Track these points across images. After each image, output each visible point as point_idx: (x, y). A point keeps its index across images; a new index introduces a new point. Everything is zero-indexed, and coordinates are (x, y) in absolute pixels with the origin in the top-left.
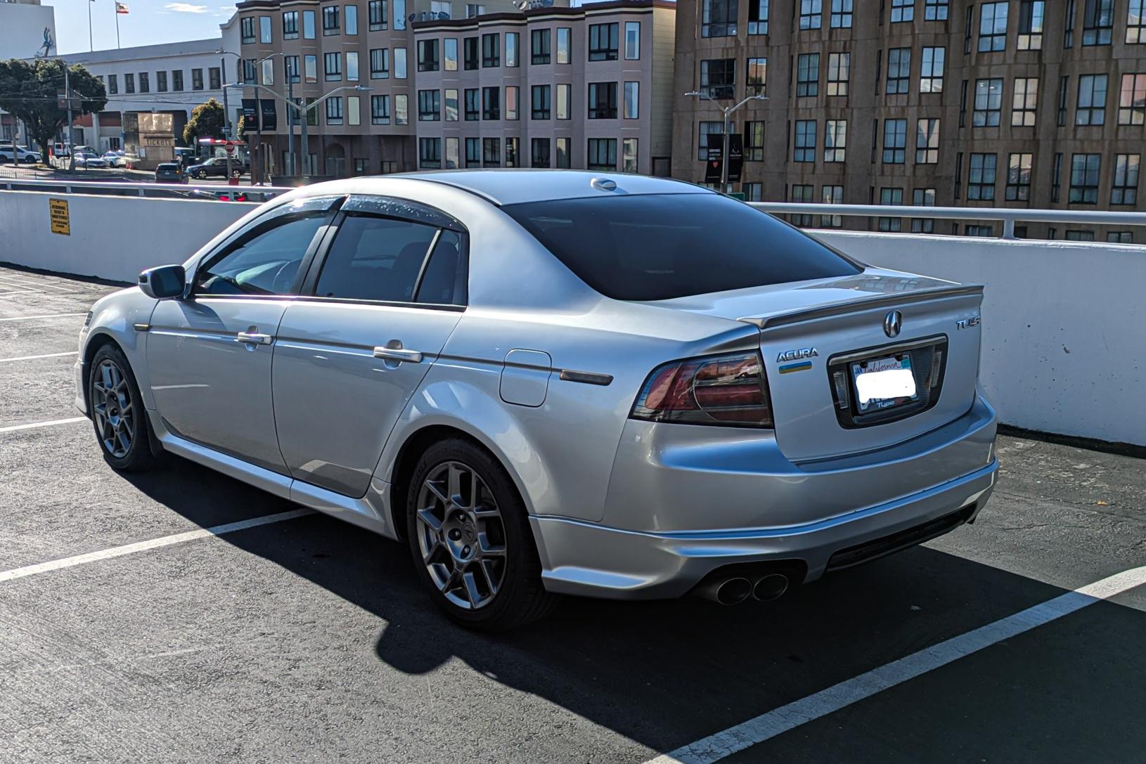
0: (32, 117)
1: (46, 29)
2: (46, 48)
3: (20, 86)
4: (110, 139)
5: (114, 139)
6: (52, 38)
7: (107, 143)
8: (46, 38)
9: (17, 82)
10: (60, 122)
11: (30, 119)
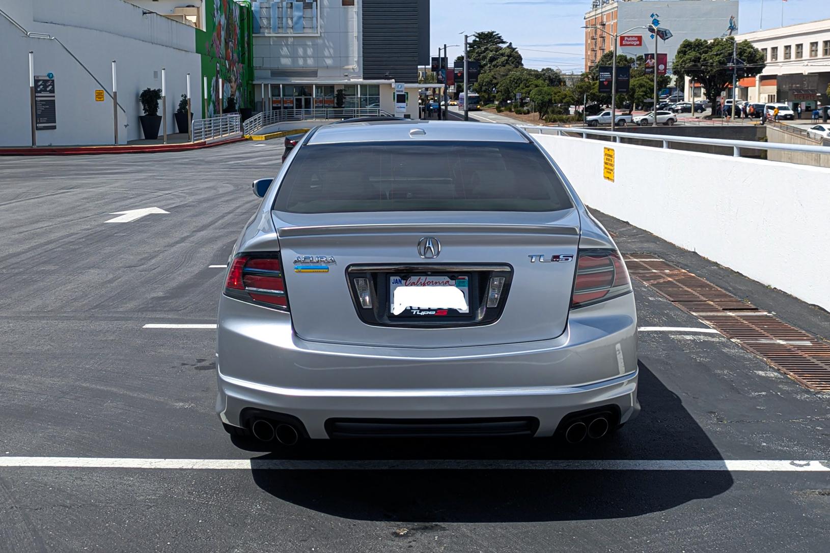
0: (707, 81)
1: (732, 17)
2: (730, 30)
3: (700, 58)
4: (769, 95)
5: (772, 95)
6: (736, 23)
7: (765, 98)
8: (731, 24)
9: (698, 55)
10: (727, 83)
11: (706, 82)
